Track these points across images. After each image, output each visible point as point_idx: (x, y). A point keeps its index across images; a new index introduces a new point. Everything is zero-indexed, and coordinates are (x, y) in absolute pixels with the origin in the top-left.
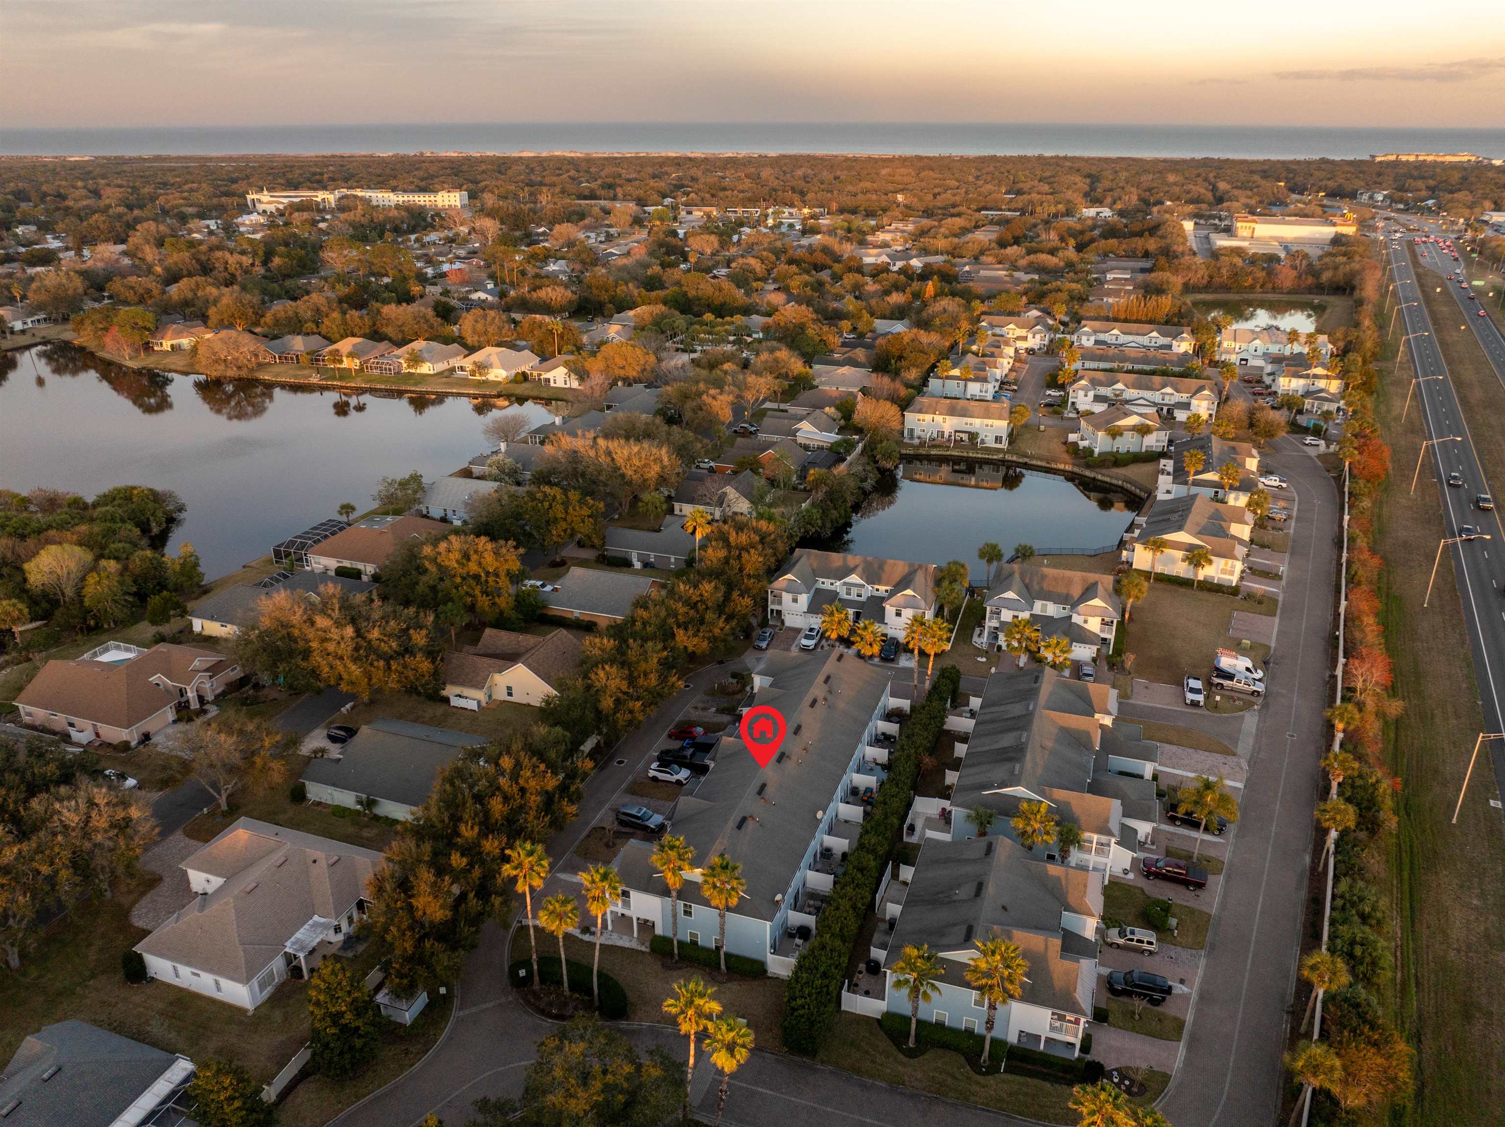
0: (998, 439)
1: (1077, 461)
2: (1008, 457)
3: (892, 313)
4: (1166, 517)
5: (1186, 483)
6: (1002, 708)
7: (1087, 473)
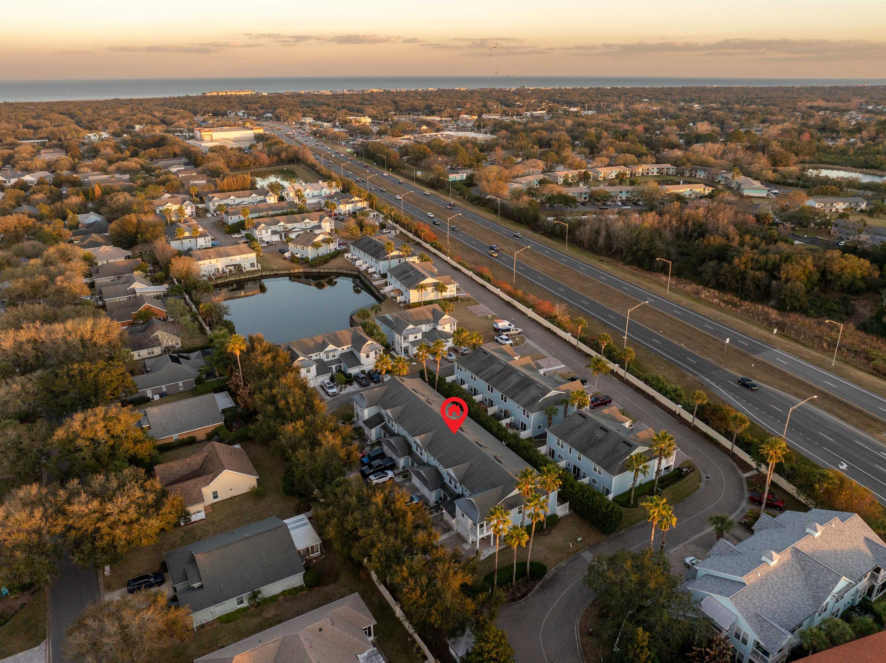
0: (252, 265)
1: (304, 266)
2: (264, 273)
3: (79, 209)
4: (407, 274)
5: (387, 259)
6: (488, 370)
7: (314, 270)
